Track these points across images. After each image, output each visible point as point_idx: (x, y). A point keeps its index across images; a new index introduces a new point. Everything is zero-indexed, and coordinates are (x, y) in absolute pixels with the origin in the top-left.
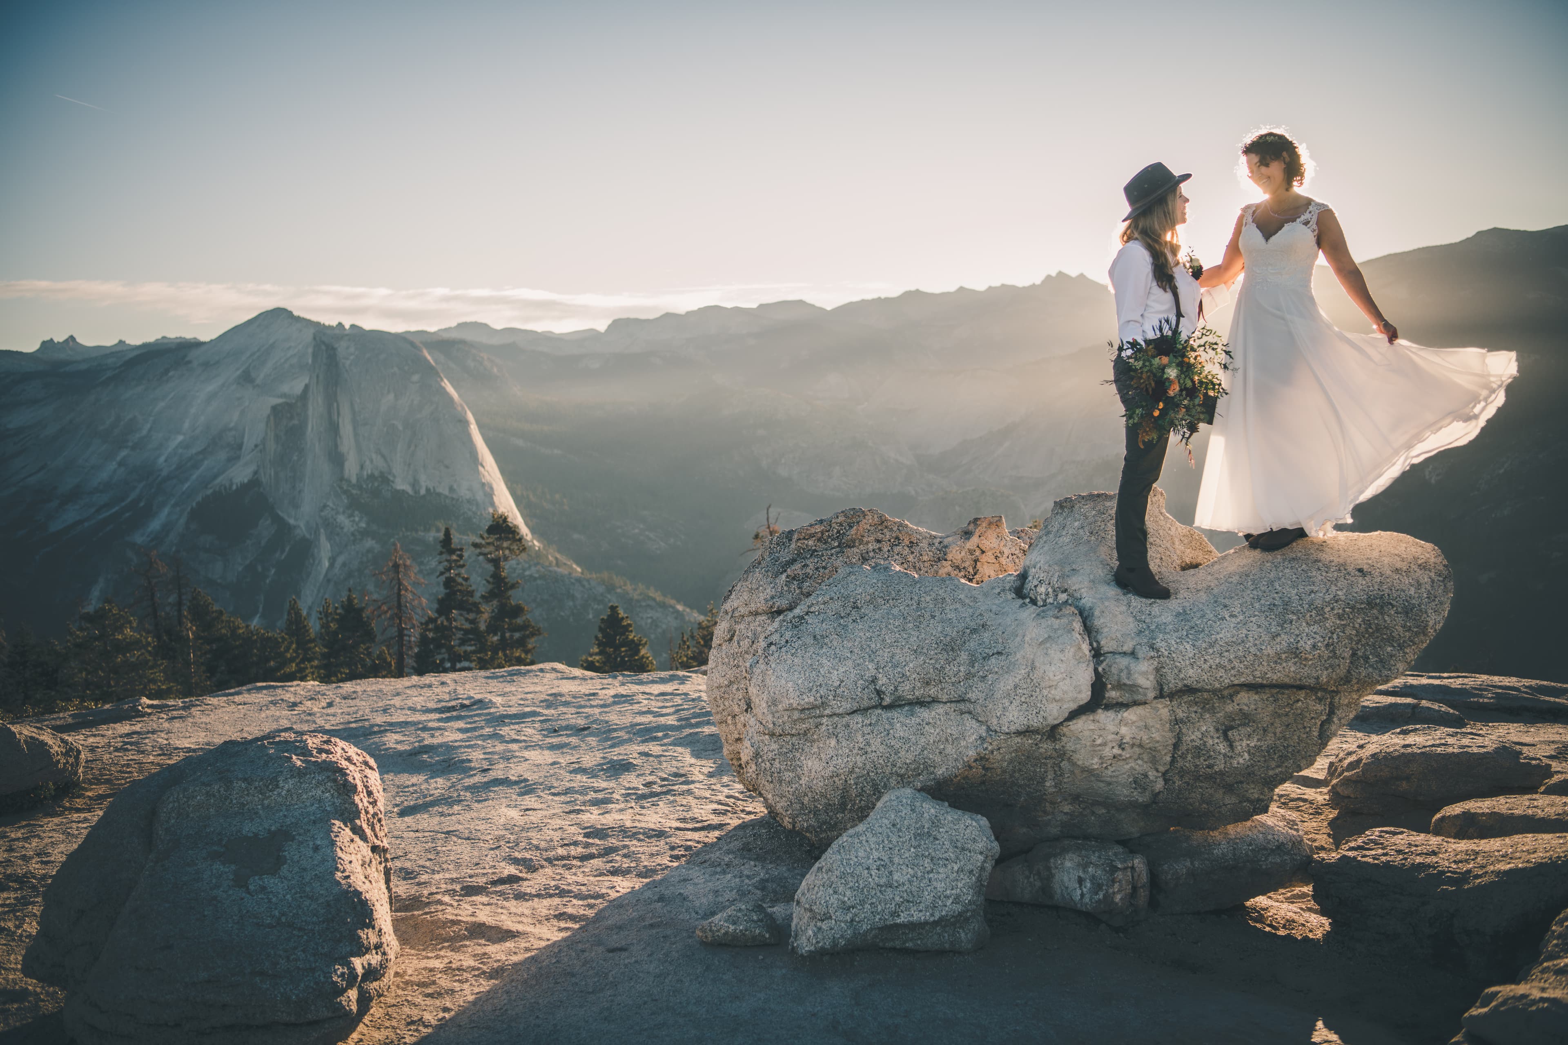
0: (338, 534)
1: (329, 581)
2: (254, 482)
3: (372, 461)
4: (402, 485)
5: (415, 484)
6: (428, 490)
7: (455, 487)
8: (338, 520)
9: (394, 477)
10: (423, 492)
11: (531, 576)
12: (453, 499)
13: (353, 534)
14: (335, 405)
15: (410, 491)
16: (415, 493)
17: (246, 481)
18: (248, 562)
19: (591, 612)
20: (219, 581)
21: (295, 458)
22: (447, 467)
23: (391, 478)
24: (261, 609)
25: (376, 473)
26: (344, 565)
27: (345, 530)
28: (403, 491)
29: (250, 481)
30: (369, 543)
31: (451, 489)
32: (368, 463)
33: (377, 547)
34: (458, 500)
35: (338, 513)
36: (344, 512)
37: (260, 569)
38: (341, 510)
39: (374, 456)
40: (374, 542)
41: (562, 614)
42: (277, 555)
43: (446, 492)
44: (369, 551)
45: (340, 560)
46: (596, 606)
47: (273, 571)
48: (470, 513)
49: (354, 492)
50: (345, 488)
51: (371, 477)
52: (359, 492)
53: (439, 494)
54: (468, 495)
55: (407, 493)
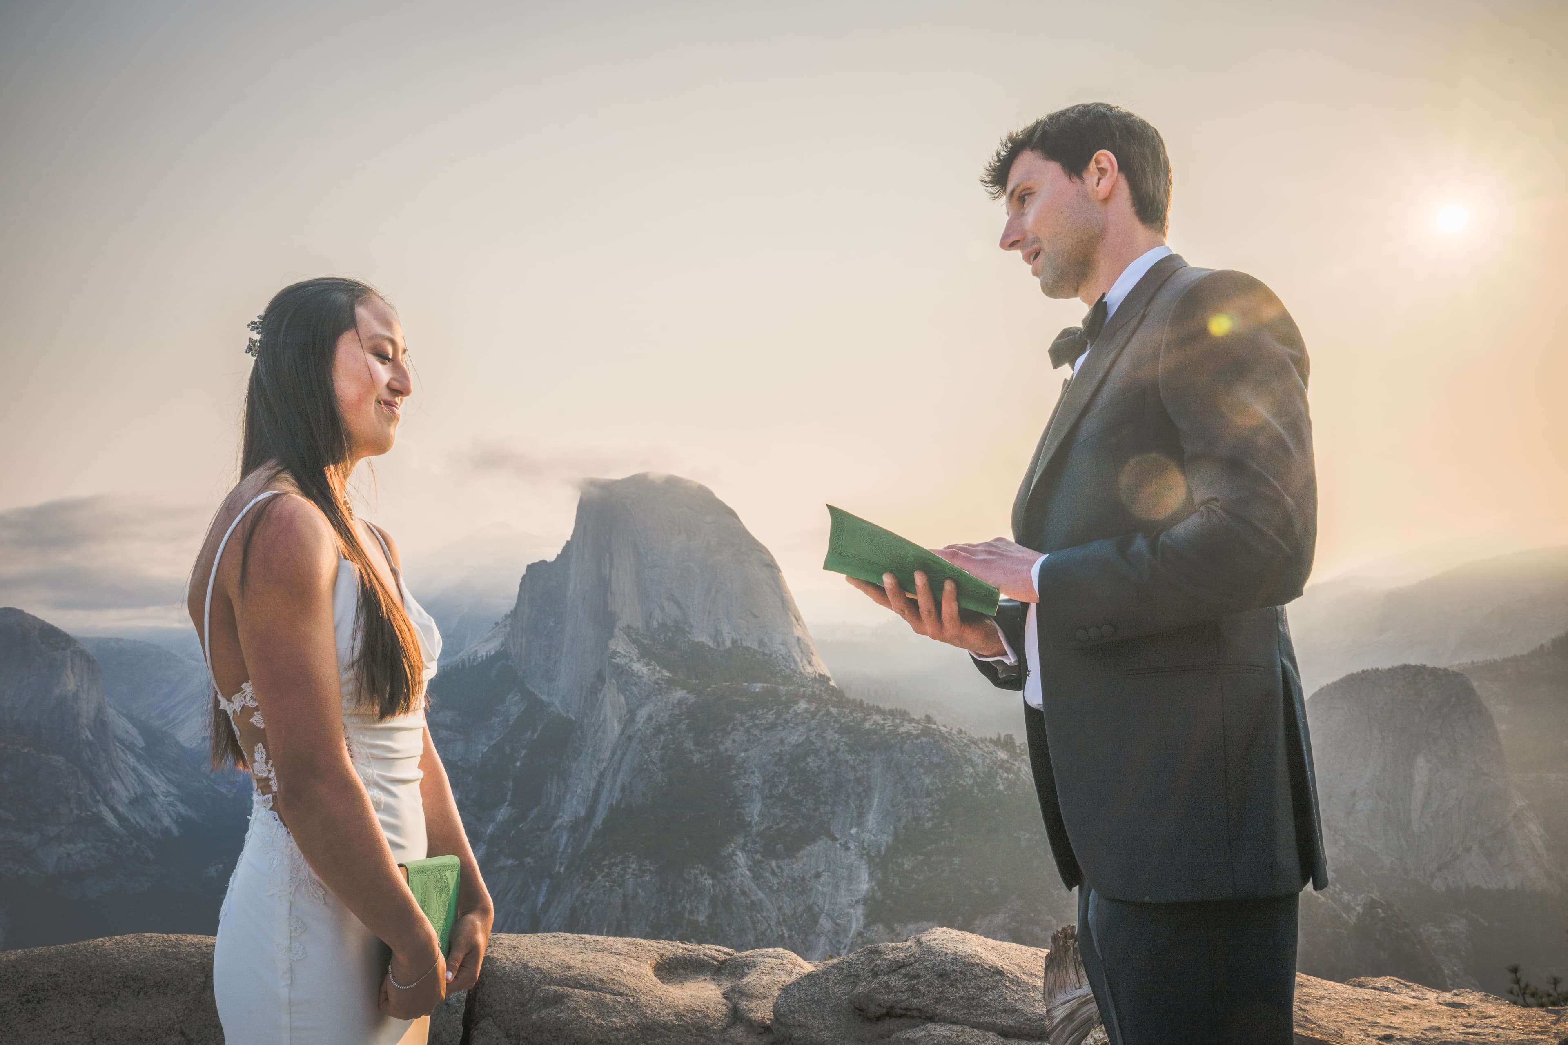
0: (635, 684)
1: (630, 738)
2: (501, 655)
3: (662, 609)
4: (702, 637)
5: (717, 636)
6: (734, 642)
7: (766, 640)
8: (633, 668)
9: (692, 627)
10: (728, 644)
11: (909, 734)
12: (765, 654)
13: (656, 683)
14: (608, 555)
15: (711, 644)
16: (718, 645)
17: (493, 653)
18: (493, 743)
19: (1000, 782)
20: (459, 763)
21: (551, 624)
22: (756, 617)
23: (687, 629)
24: (509, 797)
25: (670, 623)
26: (650, 718)
27: (645, 679)
28: (703, 643)
29: (497, 652)
30: (679, 694)
31: (761, 643)
32: (657, 610)
33: (692, 699)
34: (771, 655)
35: (630, 661)
36: (639, 661)
37: (508, 750)
38: (635, 658)
39: (665, 603)
40: (685, 692)
41: (961, 782)
42: (529, 733)
43: (755, 646)
44: (680, 702)
45: (643, 714)
46: (1005, 775)
47: (523, 754)
48: (788, 671)
49: (645, 642)
50: (634, 637)
51: (663, 625)
52: (650, 642)
53: (748, 649)
54: (783, 650)
55: (709, 646)
